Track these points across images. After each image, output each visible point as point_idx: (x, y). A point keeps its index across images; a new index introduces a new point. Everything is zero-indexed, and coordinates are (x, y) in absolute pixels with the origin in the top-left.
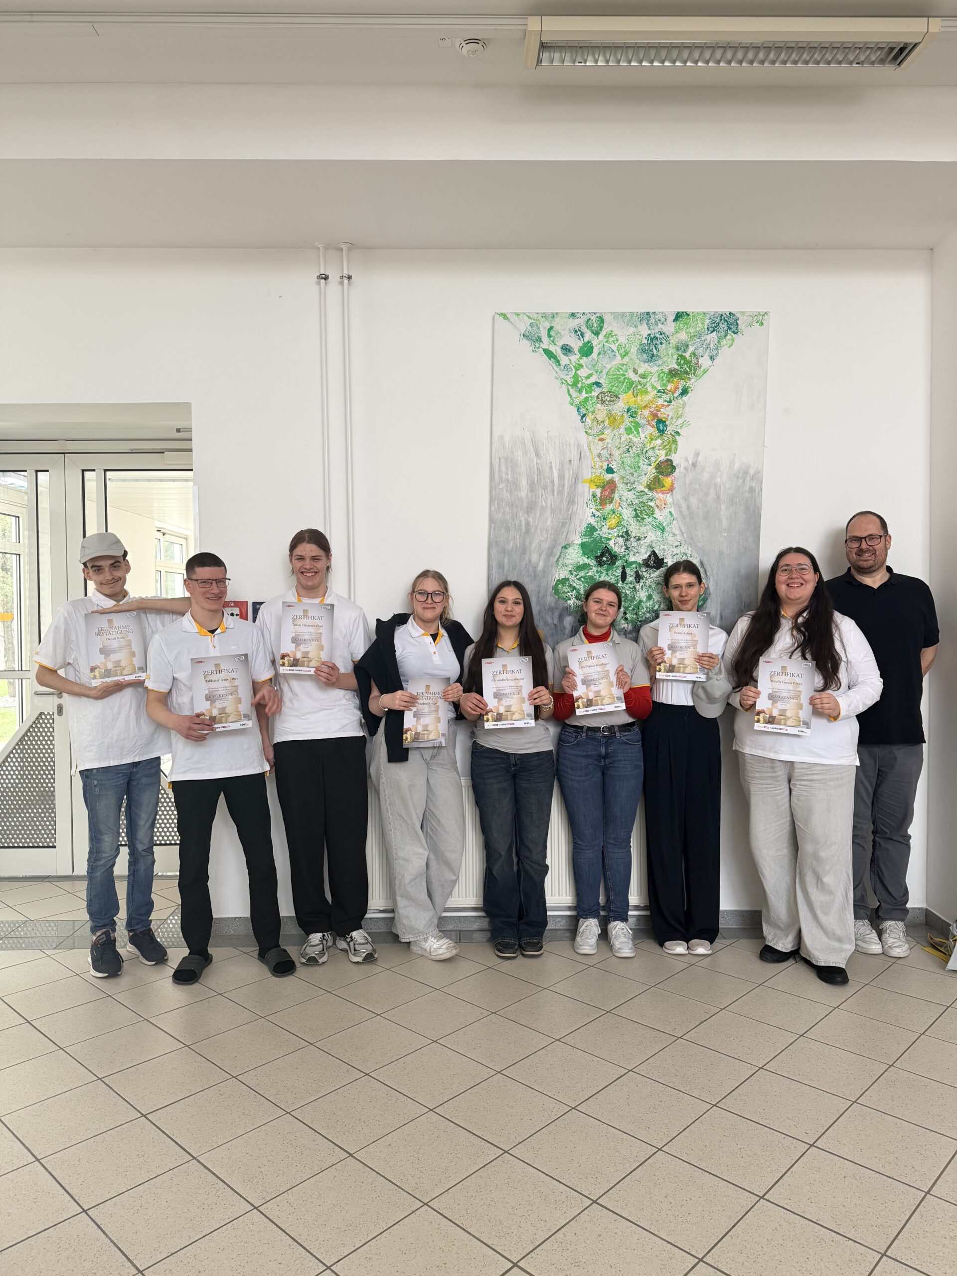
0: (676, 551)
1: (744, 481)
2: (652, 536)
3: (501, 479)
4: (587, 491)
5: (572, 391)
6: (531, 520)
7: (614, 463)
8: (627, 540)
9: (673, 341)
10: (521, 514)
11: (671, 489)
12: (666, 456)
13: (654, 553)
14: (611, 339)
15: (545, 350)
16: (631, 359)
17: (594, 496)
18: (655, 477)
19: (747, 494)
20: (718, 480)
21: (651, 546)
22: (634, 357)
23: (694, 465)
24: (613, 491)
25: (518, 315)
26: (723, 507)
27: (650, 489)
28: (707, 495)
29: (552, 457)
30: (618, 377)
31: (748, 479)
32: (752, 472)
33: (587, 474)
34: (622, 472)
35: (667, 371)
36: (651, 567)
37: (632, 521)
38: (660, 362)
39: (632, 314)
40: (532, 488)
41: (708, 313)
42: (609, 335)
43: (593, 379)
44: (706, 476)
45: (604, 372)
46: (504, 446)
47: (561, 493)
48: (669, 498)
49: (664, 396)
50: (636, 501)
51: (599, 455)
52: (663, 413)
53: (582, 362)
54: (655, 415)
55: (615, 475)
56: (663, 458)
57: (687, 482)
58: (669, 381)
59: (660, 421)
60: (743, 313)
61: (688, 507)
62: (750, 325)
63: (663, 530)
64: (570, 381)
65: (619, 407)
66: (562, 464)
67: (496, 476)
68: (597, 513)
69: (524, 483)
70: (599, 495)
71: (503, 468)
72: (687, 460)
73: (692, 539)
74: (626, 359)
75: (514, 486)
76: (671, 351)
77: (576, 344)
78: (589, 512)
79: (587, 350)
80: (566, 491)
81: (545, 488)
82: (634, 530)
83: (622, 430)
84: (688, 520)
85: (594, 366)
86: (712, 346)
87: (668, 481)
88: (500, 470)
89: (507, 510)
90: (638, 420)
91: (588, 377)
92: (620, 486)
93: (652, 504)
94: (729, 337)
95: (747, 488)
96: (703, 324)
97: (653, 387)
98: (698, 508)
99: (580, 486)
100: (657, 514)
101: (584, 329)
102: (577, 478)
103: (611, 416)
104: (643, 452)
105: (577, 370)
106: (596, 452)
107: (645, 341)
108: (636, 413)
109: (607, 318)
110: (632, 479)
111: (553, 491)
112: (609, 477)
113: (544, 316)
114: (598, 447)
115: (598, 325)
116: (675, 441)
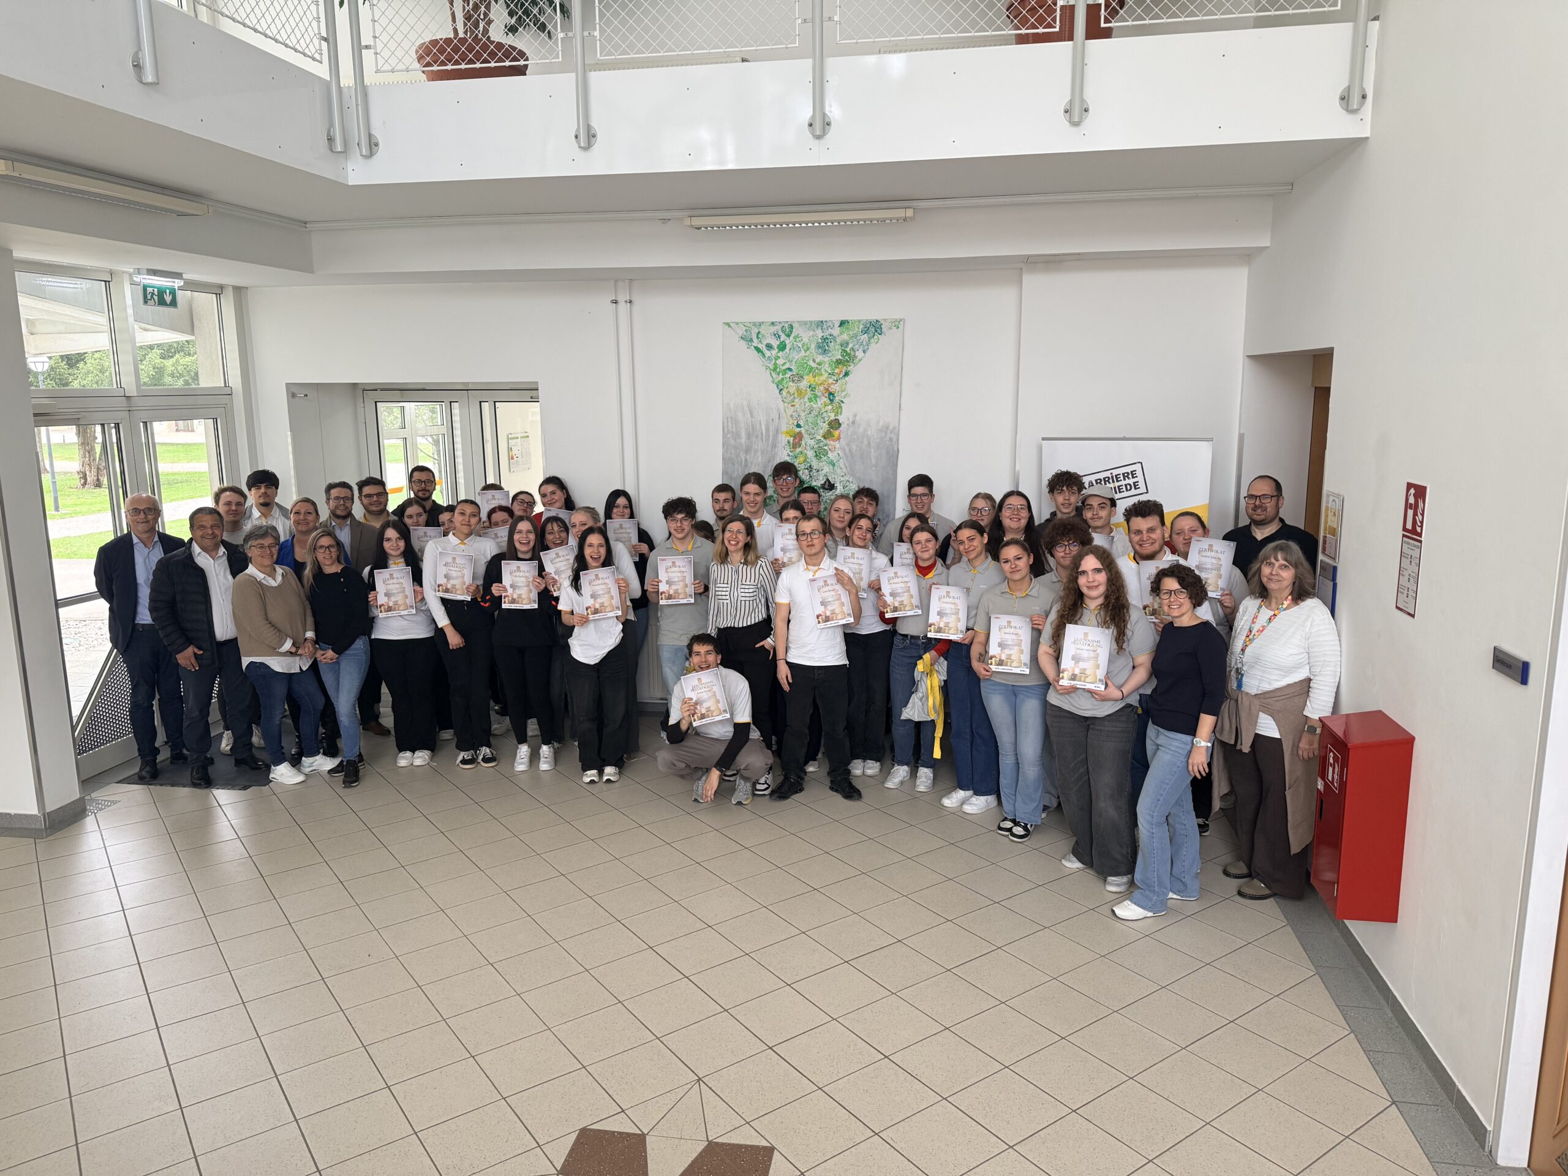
0: (842, 479)
1: (886, 433)
2: (827, 469)
3: (728, 431)
4: (784, 439)
5: (773, 374)
6: (748, 457)
7: (801, 421)
8: (811, 471)
9: (839, 340)
10: (742, 454)
11: (839, 439)
12: (835, 416)
13: (828, 480)
14: (798, 340)
15: (755, 347)
16: (811, 353)
17: (789, 442)
18: (828, 431)
19: (888, 443)
20: (869, 432)
21: (826, 475)
22: (813, 351)
23: (853, 422)
24: (801, 439)
25: (737, 324)
26: (872, 451)
27: (825, 438)
28: (862, 442)
29: (761, 417)
30: (802, 365)
31: (889, 432)
32: (891, 428)
33: (784, 428)
34: (807, 427)
35: (834, 360)
36: (826, 489)
37: (814, 459)
38: (830, 354)
39: (811, 322)
40: (749, 437)
41: (862, 320)
42: (795, 337)
43: (787, 366)
44: (861, 430)
45: (794, 361)
46: (730, 410)
47: (767, 440)
48: (837, 445)
49: (833, 377)
50: (816, 446)
51: (791, 416)
52: (833, 389)
53: (779, 355)
54: (827, 390)
55: (802, 429)
56: (833, 417)
57: (849, 434)
58: (836, 367)
59: (831, 394)
60: (885, 320)
61: (850, 450)
62: (890, 329)
63: (834, 465)
64: (772, 367)
65: (804, 384)
66: (767, 421)
67: (726, 429)
68: (791, 454)
69: (743, 434)
70: (792, 442)
71: (730, 424)
72: (849, 419)
73: (853, 471)
74: (808, 352)
75: (737, 435)
76: (838, 347)
77: (775, 343)
78: (785, 453)
79: (782, 347)
80: (771, 439)
81: (757, 437)
82: (815, 464)
83: (806, 400)
84: (850, 458)
85: (787, 358)
86: (864, 343)
87: (836, 433)
88: (727, 426)
89: (733, 451)
90: (816, 392)
91: (783, 365)
92: (806, 436)
93: (826, 448)
94: (875, 337)
95: (888, 439)
96: (858, 328)
97: (826, 371)
98: (856, 451)
99: (780, 435)
100: (830, 455)
101: (780, 333)
102: (777, 430)
103: (798, 389)
104: (820, 414)
105: (776, 360)
106: (789, 414)
107: (820, 341)
108: (815, 388)
109: (795, 325)
110: (813, 432)
111: (762, 439)
112: (798, 430)
113: (754, 324)
114: (790, 411)
115: (789, 330)
116: (841, 407)
